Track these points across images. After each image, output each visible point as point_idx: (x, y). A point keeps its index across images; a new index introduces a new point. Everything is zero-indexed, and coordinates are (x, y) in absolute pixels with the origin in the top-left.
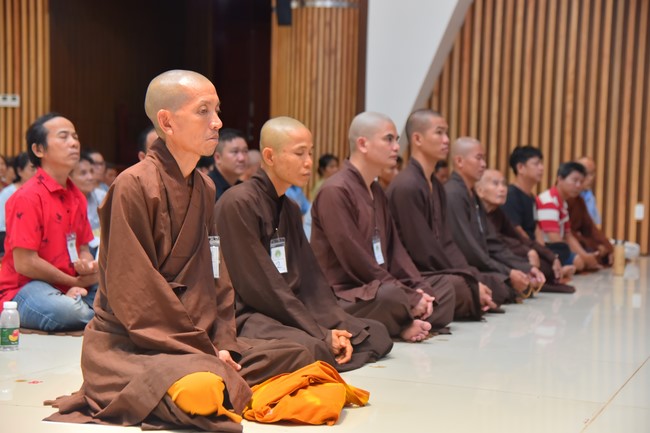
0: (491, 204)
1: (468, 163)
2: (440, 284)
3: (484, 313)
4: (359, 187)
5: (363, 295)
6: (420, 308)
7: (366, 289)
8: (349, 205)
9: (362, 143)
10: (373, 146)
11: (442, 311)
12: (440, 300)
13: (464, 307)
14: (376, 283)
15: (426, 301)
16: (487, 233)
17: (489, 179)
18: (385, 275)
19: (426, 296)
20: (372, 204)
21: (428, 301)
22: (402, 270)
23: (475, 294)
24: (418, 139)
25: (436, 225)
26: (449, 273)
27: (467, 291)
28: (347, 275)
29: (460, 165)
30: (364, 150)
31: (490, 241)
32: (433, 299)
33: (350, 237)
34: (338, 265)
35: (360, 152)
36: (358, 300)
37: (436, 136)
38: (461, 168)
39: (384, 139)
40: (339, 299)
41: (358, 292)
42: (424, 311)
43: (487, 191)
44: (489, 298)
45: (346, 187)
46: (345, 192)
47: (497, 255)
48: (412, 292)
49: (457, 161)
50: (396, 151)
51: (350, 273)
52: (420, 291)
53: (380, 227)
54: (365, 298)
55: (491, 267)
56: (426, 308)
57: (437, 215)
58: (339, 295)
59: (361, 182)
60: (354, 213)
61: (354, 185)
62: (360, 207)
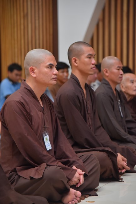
0: (130, 95)
1: (112, 73)
2: (89, 161)
3: (122, 174)
4: (32, 99)
5: (35, 175)
6: (75, 180)
7: (37, 170)
8: (25, 113)
9: (33, 70)
10: (40, 72)
11: (91, 179)
12: (89, 172)
13: (108, 172)
14: (44, 165)
15: (79, 175)
16: (126, 117)
17: (127, 80)
18: (51, 159)
19: (79, 171)
20: (42, 110)
21: (80, 175)
22: (64, 153)
23: (115, 163)
24: (75, 62)
25: (89, 118)
26: (97, 151)
27: (109, 162)
28: (25, 160)
29: (107, 74)
30: (34, 75)
31: (128, 122)
32: (84, 173)
33: (26, 135)
34: (19, 153)
35: (32, 76)
36: (31, 178)
37: (87, 60)
38: (107, 76)
39: (47, 67)
40: (20, 177)
41: (32, 173)
42: (78, 182)
43: (127, 87)
44: (125, 164)
45: (22, 101)
46: (22, 104)
47: (133, 130)
48: (69, 169)
49: (105, 72)
50: (55, 75)
51: (27, 158)
52: (74, 168)
53: (48, 125)
54: (36, 177)
55: (128, 140)
56: (79, 180)
57: (90, 110)
58: (19, 174)
59: (34, 96)
60: (28, 118)
61: (29, 99)
62: (33, 113)
